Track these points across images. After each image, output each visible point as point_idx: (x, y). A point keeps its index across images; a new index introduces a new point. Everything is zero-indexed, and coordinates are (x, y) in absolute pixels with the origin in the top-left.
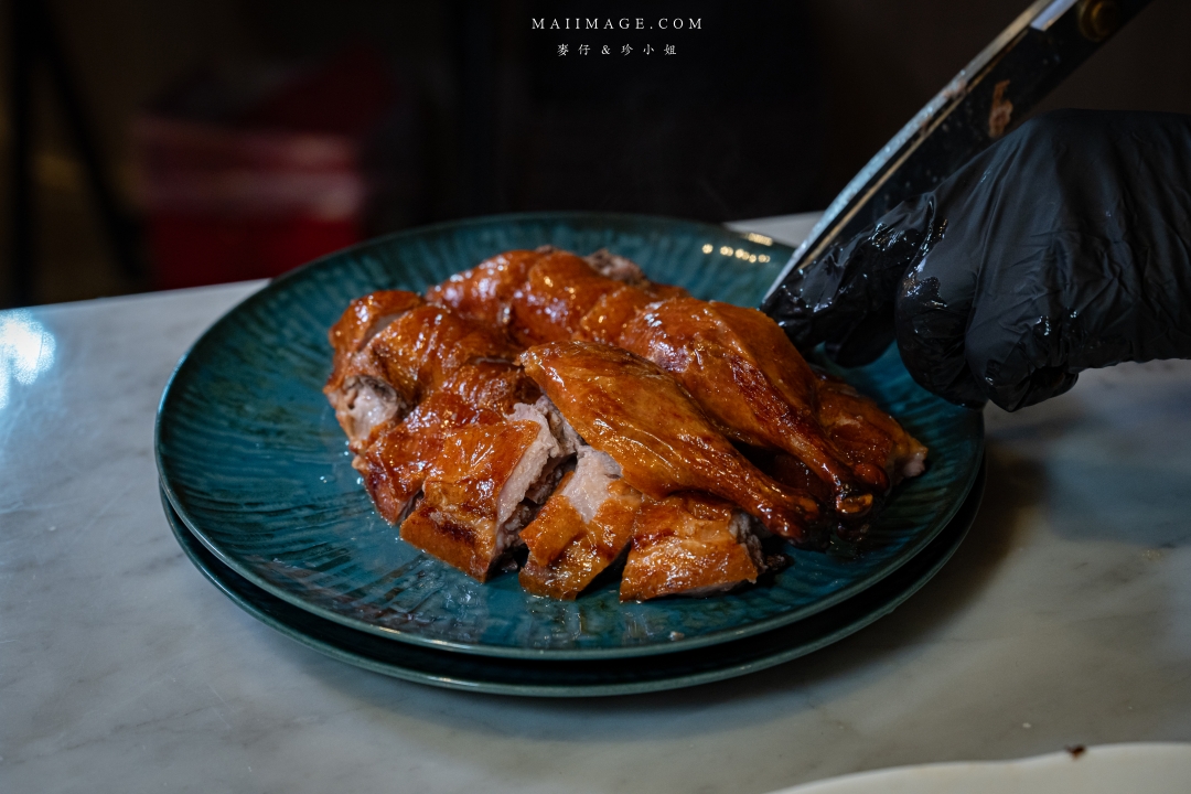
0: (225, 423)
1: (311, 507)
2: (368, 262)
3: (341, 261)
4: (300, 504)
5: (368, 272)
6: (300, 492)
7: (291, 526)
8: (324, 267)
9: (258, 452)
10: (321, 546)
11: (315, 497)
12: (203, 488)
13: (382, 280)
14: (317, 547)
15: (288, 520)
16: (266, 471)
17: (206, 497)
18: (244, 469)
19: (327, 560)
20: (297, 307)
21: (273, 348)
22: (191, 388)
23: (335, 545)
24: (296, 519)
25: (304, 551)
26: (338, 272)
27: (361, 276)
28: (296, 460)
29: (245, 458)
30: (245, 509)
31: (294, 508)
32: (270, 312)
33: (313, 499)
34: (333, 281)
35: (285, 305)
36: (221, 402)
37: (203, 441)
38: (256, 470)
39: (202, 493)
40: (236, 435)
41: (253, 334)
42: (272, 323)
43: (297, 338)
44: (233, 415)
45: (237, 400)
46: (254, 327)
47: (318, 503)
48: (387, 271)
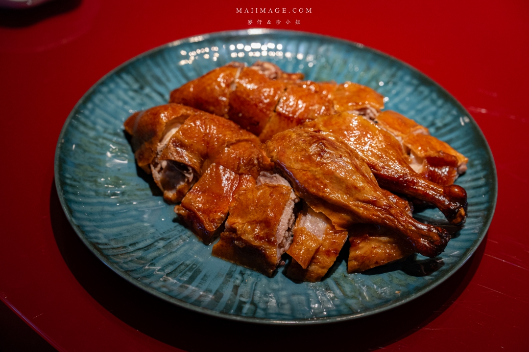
0: (93, 193)
1: (162, 239)
2: (125, 76)
3: (111, 79)
4: (156, 239)
5: (127, 83)
6: (152, 230)
7: (160, 255)
8: (104, 84)
9: (118, 208)
10: (182, 264)
11: (162, 232)
12: (104, 240)
13: (136, 86)
14: (179, 266)
15: (155, 250)
16: (129, 220)
17: (109, 247)
18: (117, 222)
19: (190, 274)
20: (98, 111)
21: (96, 139)
22: (68, 176)
23: (188, 262)
24: (159, 249)
25: (175, 270)
26: (112, 86)
27: (124, 86)
28: (139, 209)
29: (113, 214)
30: (131, 249)
31: (155, 242)
32: (87, 117)
33: (161, 234)
34: (111, 91)
35: (92, 111)
36: (85, 180)
37: (88, 209)
38: (123, 221)
39: (106, 244)
40: (102, 200)
41: (83, 133)
42: (89, 124)
43: (106, 130)
44: (94, 187)
45: (92, 177)
46: (82, 128)
47: (165, 236)
48: (137, 80)
